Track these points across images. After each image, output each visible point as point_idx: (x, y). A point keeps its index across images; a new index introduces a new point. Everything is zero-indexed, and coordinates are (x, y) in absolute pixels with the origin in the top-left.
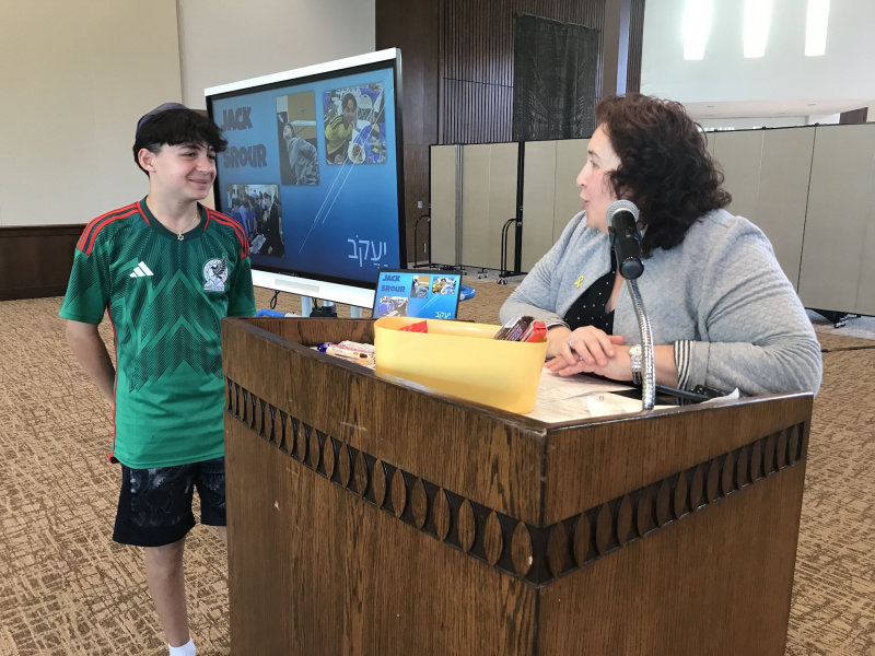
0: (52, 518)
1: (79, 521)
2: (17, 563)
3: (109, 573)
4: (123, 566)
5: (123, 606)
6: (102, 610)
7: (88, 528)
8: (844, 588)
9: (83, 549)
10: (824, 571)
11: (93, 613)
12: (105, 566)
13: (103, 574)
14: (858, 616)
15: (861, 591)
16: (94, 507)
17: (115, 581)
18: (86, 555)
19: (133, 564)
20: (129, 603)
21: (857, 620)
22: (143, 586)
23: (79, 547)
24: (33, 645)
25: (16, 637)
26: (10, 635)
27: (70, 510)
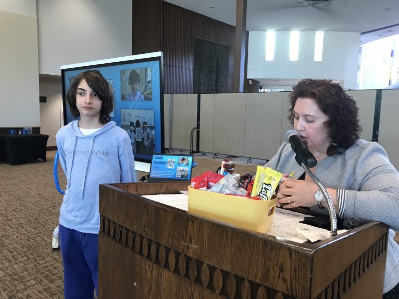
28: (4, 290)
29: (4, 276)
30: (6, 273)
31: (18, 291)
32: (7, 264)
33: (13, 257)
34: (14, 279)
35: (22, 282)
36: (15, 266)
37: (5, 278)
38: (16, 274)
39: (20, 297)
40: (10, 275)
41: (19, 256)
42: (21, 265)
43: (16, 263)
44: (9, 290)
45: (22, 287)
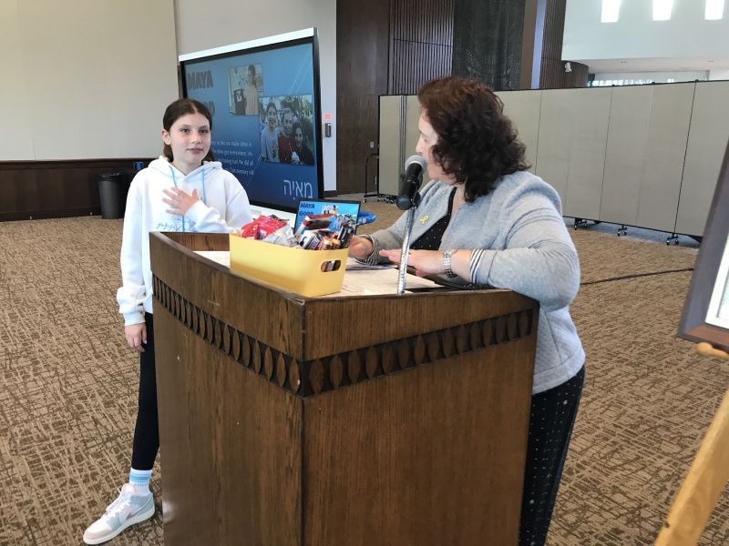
0: (63, 383)
1: (82, 384)
2: (35, 413)
3: (101, 421)
4: (112, 417)
5: (109, 444)
6: (94, 446)
7: (88, 390)
8: (653, 449)
9: (83, 405)
10: (641, 436)
11: (88, 448)
12: (98, 416)
13: (96, 422)
14: (659, 469)
15: (666, 451)
16: (93, 375)
17: (105, 427)
18: (86, 409)
19: (119, 416)
20: (114, 442)
21: (657, 472)
22: (125, 431)
23: (81, 402)
24: (42, 468)
25: (30, 463)
26: (25, 462)
27: (77, 377)
28: (100, 394)
29: (104, 376)
30: (107, 372)
31: (119, 397)
32: (110, 361)
33: (120, 352)
34: (117, 380)
35: (126, 385)
36: (120, 364)
37: (104, 379)
38: (119, 375)
39: (120, 403)
40: (111, 375)
41: (128, 351)
42: (129, 363)
43: (123, 360)
44: (107, 393)
45: (126, 391)
